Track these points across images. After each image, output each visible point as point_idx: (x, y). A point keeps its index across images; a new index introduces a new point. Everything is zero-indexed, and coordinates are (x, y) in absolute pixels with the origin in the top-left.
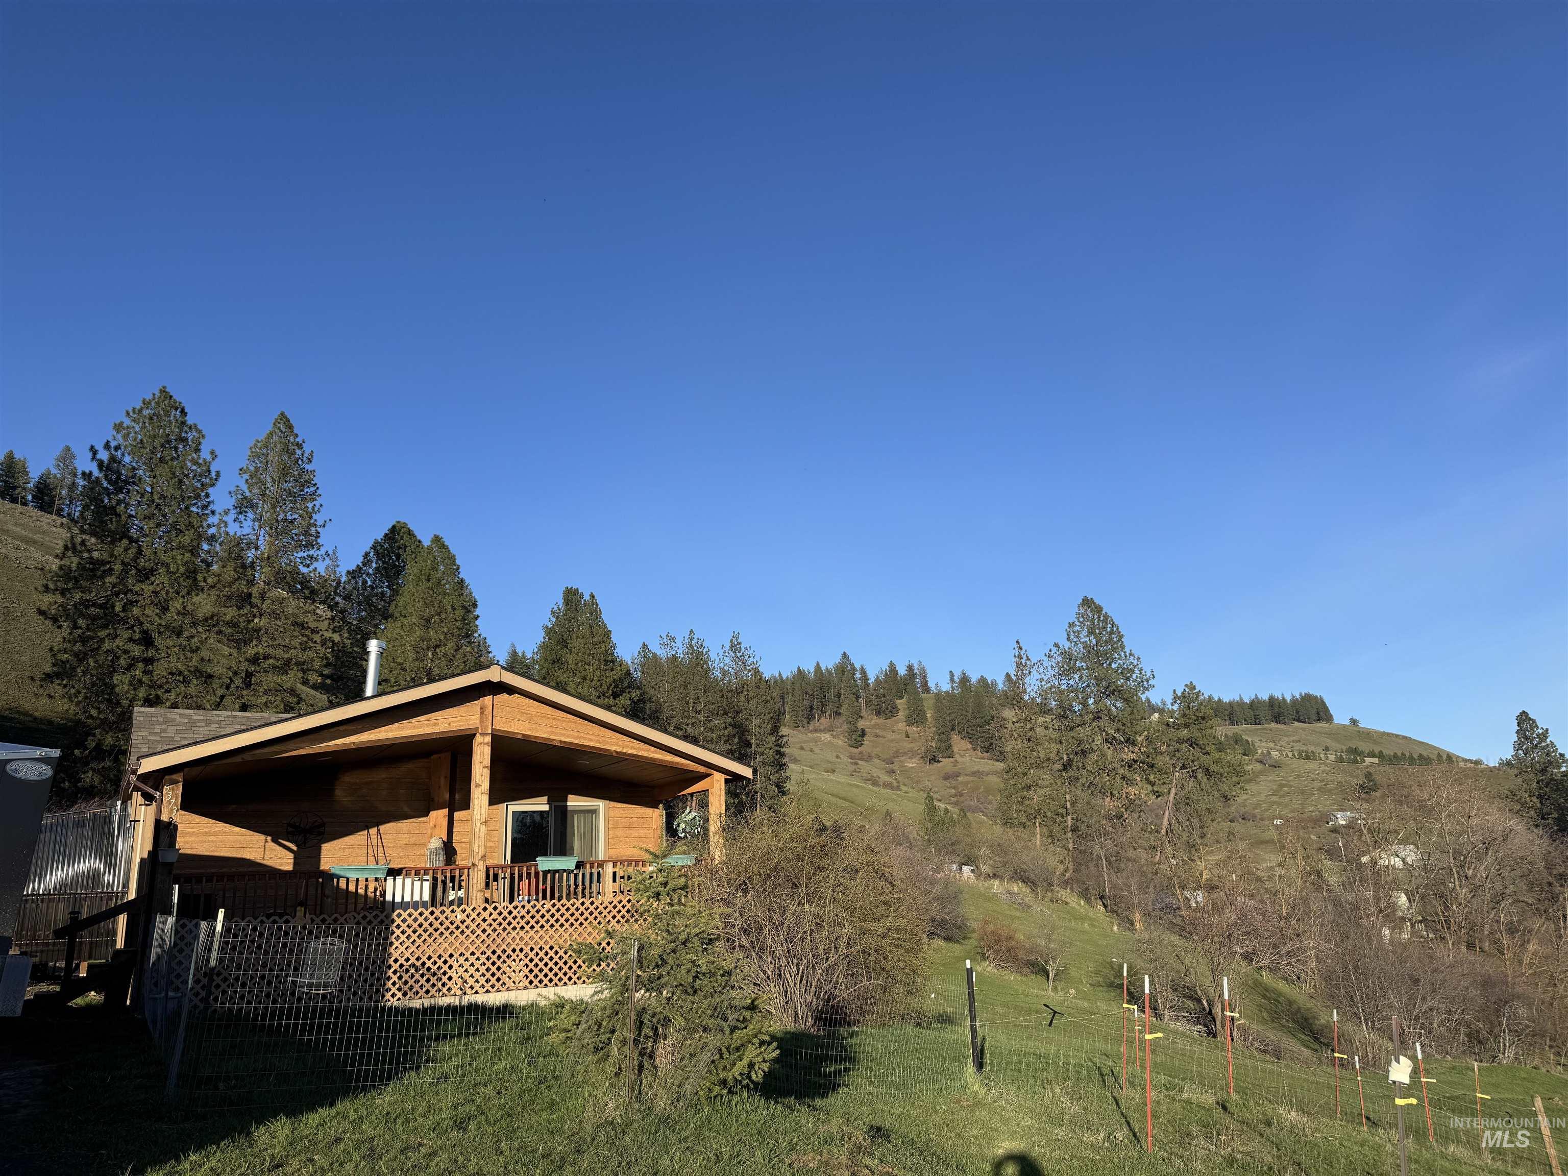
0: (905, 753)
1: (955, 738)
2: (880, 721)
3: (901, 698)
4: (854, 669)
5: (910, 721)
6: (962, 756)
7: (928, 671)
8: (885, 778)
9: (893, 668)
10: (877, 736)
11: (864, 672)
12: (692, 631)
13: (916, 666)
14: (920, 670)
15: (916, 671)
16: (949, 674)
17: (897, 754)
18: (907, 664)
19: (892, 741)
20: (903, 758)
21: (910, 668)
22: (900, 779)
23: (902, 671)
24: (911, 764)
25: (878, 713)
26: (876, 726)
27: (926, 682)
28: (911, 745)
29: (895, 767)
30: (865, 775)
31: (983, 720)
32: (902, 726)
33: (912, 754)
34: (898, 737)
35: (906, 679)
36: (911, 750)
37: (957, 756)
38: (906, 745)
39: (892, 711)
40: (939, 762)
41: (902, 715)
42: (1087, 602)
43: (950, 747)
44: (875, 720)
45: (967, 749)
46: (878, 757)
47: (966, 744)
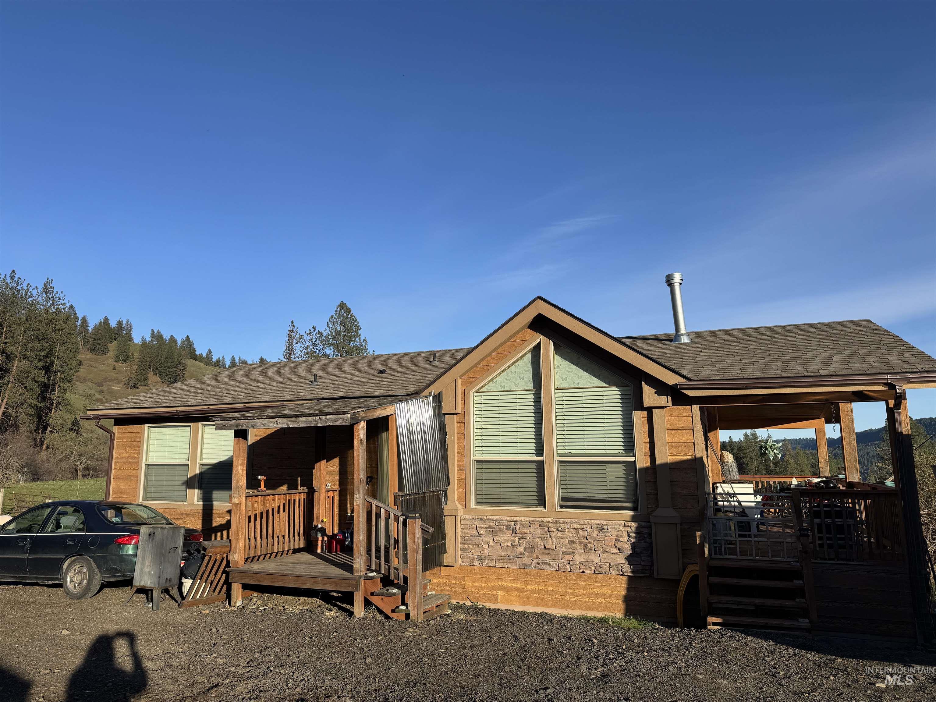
0: (112, 380)
1: (150, 374)
2: (94, 356)
3: (111, 342)
4: (76, 318)
5: (117, 358)
6: (153, 386)
7: (133, 327)
8: (98, 396)
9: (106, 322)
10: (91, 366)
11: (84, 320)
12: (13, 271)
13: (124, 322)
14: (127, 325)
15: (124, 326)
16: (151, 331)
17: (106, 380)
18: (118, 320)
19: (103, 371)
20: (110, 383)
21: (120, 323)
22: (107, 397)
23: (113, 324)
24: (116, 388)
25: (93, 350)
26: (89, 359)
27: (131, 334)
28: (117, 375)
29: (105, 388)
30: (81, 392)
31: (172, 364)
32: (111, 361)
33: (118, 382)
34: (107, 368)
35: (115, 330)
36: (116, 379)
37: (151, 386)
38: (113, 375)
39: (104, 350)
40: (137, 388)
41: (111, 354)
42: (342, 306)
43: (146, 379)
44: (90, 355)
45: (157, 382)
46: (91, 381)
47: (157, 379)
